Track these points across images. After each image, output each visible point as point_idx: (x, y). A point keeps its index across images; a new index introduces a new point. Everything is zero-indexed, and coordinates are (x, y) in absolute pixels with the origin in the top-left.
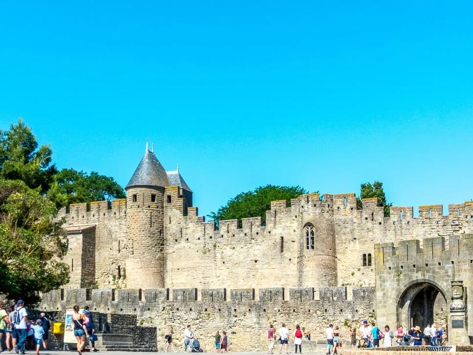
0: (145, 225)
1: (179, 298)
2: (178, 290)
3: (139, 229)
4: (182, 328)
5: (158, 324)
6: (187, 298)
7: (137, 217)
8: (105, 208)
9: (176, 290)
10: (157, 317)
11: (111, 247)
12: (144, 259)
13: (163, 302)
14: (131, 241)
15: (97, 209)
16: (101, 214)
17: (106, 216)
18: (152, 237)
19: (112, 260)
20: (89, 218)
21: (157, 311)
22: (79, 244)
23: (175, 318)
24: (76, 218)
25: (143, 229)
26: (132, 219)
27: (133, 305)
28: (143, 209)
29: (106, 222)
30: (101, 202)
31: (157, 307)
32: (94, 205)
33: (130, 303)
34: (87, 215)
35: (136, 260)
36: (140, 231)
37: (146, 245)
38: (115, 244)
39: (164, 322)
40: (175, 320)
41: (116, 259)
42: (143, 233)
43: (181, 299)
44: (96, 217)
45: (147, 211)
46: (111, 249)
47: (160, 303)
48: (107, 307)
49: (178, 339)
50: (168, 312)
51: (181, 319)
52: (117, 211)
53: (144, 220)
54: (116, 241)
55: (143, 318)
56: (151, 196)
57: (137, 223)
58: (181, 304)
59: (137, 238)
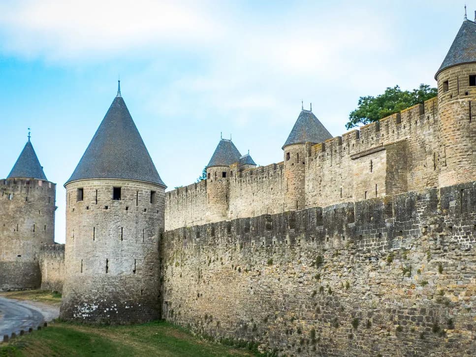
0: (461, 121)
1: (453, 204)
2: (450, 187)
3: (453, 129)
4: (459, 268)
5: (417, 261)
6: (469, 203)
7: (449, 112)
8: (417, 115)
9: (446, 188)
10: (414, 248)
11: (424, 164)
12: (461, 171)
13: (424, 217)
14: (443, 147)
15: (408, 118)
16: (413, 122)
17: (418, 124)
18: (473, 137)
19: (426, 180)
20: (399, 131)
21: (414, 236)
22: (383, 164)
23: (446, 248)
24: (385, 136)
25: (458, 128)
26: (443, 117)
27: (375, 227)
28: (457, 99)
29: (418, 132)
30: (412, 107)
31: (414, 227)
32: (404, 114)
33: (372, 225)
34: (398, 129)
35: (450, 173)
36: (454, 131)
37: (463, 149)
38: (430, 158)
39: (426, 256)
40: (445, 251)
41: (431, 178)
42: (459, 133)
43: (456, 207)
44: (407, 128)
45: (463, 100)
46: (425, 167)
47: (419, 218)
48: (341, 235)
49: (452, 291)
50: (432, 236)
51: (456, 250)
52: (430, 115)
53: (459, 114)
54: (431, 154)
55: (392, 250)
56: (468, 78)
57: (449, 120)
58: (457, 217)
59: (450, 141)
